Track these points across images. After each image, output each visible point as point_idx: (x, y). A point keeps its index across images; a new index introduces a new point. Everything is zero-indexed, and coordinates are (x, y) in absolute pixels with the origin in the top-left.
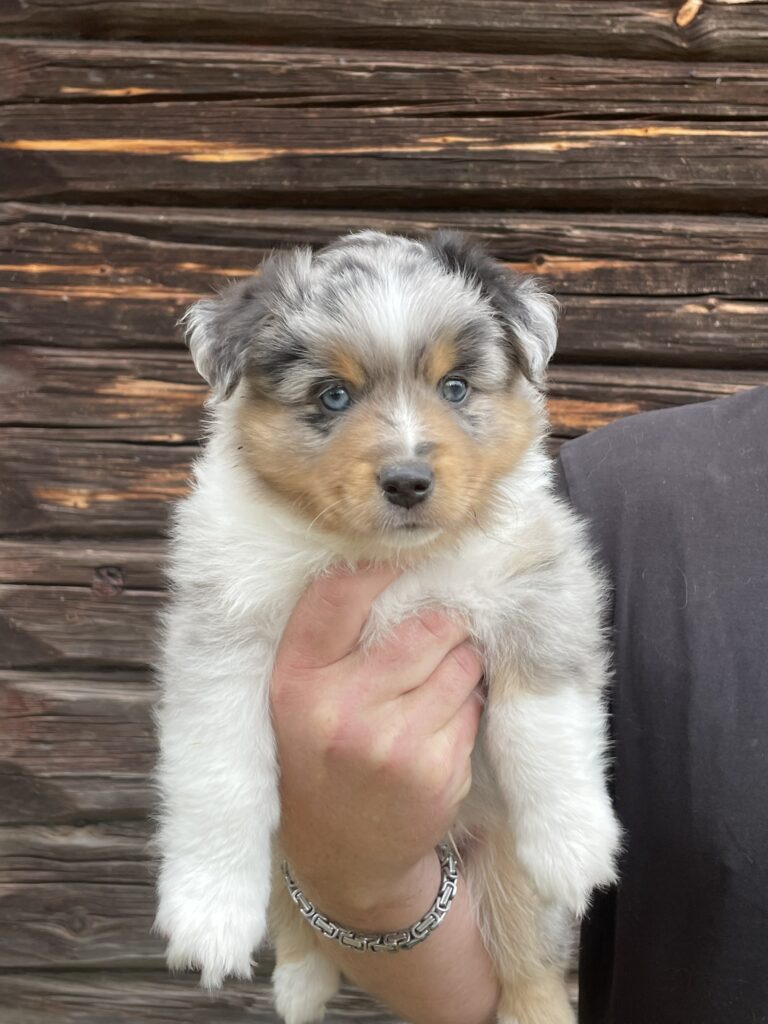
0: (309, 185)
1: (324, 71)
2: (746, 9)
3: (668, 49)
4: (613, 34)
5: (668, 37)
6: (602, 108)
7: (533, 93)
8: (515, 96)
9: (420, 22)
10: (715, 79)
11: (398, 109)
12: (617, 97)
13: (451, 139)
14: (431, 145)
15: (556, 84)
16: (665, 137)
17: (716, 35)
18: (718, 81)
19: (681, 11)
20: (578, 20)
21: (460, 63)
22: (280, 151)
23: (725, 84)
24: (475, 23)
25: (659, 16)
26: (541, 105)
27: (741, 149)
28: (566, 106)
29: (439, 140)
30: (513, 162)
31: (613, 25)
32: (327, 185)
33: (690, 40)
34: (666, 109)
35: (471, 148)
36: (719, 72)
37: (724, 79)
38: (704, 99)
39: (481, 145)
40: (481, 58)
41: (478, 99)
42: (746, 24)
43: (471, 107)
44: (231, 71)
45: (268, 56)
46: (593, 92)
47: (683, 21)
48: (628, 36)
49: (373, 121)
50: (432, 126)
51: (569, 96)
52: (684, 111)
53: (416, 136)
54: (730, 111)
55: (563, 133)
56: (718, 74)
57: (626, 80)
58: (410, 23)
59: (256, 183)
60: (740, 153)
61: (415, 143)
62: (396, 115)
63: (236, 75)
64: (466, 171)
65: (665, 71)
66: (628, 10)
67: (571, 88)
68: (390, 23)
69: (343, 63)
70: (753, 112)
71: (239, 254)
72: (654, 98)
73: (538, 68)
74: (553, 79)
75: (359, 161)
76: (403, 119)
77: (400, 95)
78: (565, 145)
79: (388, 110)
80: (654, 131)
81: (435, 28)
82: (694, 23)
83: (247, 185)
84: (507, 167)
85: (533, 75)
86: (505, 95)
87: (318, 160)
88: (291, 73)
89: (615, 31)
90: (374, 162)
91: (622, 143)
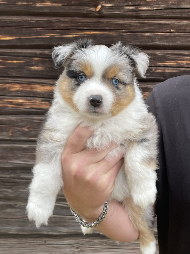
0: (23, 44)
1: (26, 21)
2: (110, 7)
3: (94, 16)
4: (83, 13)
5: (95, 13)
6: (82, 28)
7: (67, 25)
8: (64, 26)
9: (45, 11)
10: (104, 22)
11: (41, 28)
12: (85, 26)
13: (51, 35)
14: (48, 36)
15: (72, 23)
16: (95, 34)
17: (104, 13)
18: (105, 22)
19: (97, 8)
20: (76, 10)
21: (53, 19)
22: (18, 37)
23: (106, 23)
24: (55, 11)
25: (92, 9)
26: (69, 28)
27: (109, 36)
28: (74, 28)
29: (49, 35)
30: (64, 39)
31: (83, 11)
32: (27, 44)
33: (99, 14)
34: (95, 28)
35: (56, 36)
36: (105, 20)
37: (106, 22)
38: (102, 26)
39: (57, 36)
40: (57, 18)
41: (57, 26)
42: (110, 10)
43: (55, 28)
44: (7, 21)
45: (15, 18)
46: (80, 25)
47: (97, 10)
48: (86, 13)
49: (36, 31)
50: (48, 32)
51: (75, 26)
52: (98, 28)
53: (44, 34)
54: (107, 28)
55: (74, 33)
56: (105, 21)
57: (86, 22)
58: (43, 11)
59: (13, 44)
60: (109, 37)
61: (44, 35)
62: (40, 30)
63: (8, 22)
64: (54, 41)
65: (94, 20)
66: (86, 8)
67: (75, 24)
68: (38, 11)
69: (29, 19)
70: (112, 28)
71: (10, 58)
72: (92, 26)
73: (69, 20)
74: (72, 22)
75: (33, 39)
76: (42, 31)
77: (41, 26)
78: (74, 36)
79: (39, 29)
80: (92, 33)
81: (48, 12)
82: (100, 11)
83: (11, 44)
84: (63, 40)
85: (67, 22)
86: (62, 26)
87: (25, 39)
88: (19, 22)
89: (84, 12)
90: (37, 39)
91: (86, 35)
